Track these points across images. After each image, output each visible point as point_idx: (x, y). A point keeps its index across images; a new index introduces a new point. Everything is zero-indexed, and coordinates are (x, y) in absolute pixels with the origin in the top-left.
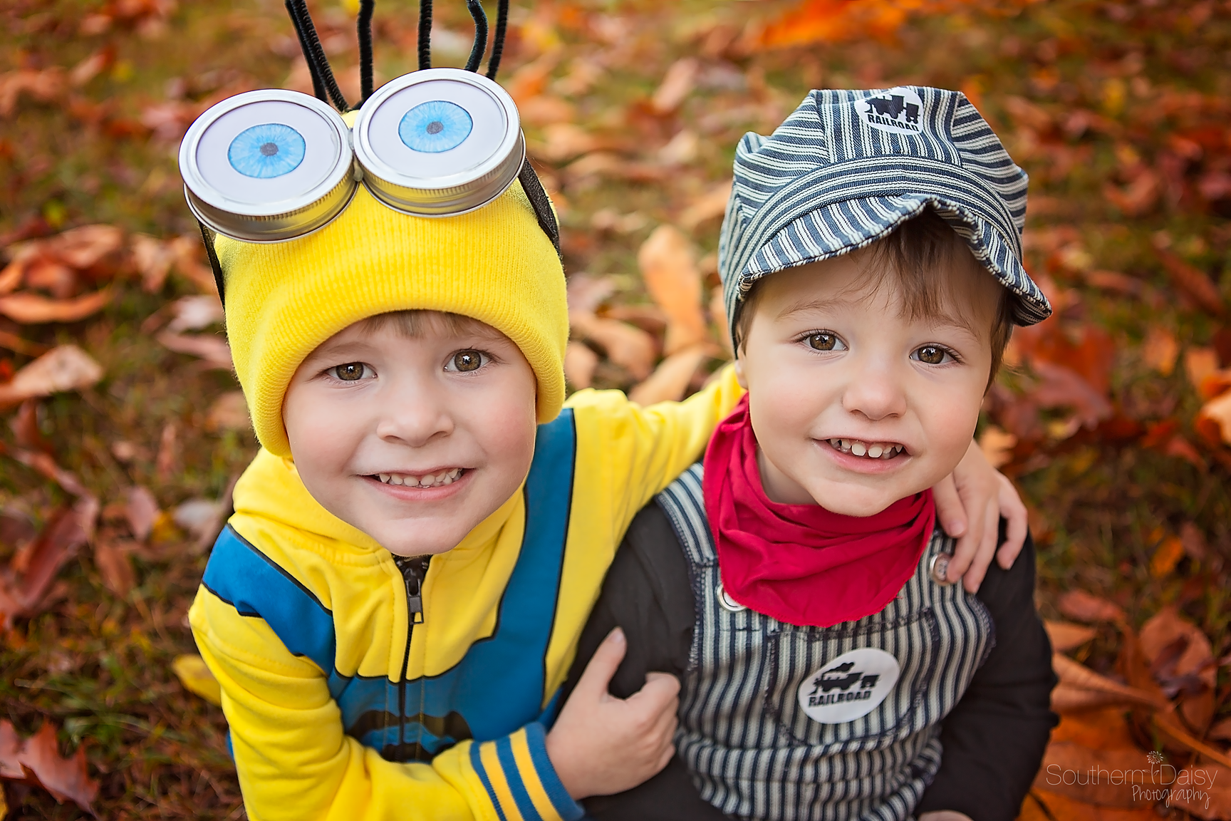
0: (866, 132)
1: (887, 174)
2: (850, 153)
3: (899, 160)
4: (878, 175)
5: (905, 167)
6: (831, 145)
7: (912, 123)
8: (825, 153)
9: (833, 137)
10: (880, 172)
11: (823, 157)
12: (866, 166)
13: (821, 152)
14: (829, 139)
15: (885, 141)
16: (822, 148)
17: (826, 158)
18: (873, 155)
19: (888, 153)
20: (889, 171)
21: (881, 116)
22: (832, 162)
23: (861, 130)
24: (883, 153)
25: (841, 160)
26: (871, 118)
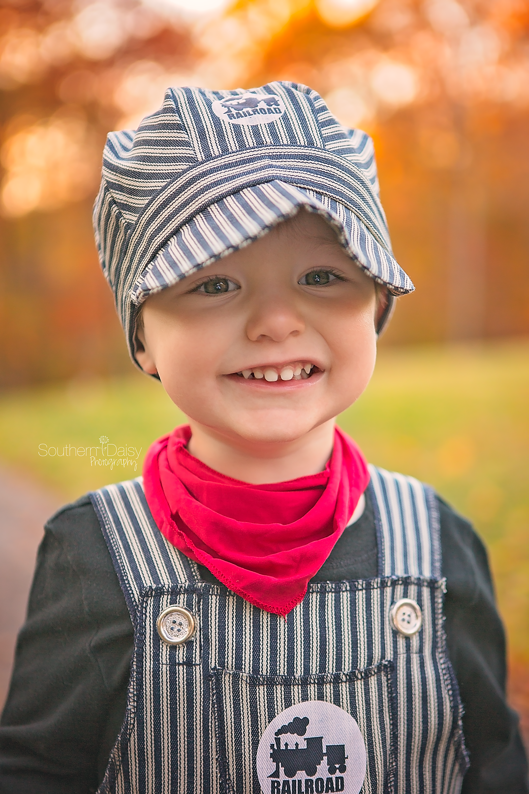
0: (228, 128)
1: (255, 165)
2: (215, 150)
3: (264, 151)
4: (247, 168)
5: (271, 157)
6: (197, 144)
7: (274, 106)
8: (192, 152)
9: (198, 137)
10: (248, 164)
11: (190, 156)
12: (234, 161)
13: (188, 152)
14: (194, 139)
15: (248, 133)
16: (188, 148)
17: (193, 156)
18: (238, 149)
19: (251, 145)
20: (256, 162)
21: (241, 112)
22: (200, 160)
23: (224, 127)
24: (247, 146)
25: (209, 157)
26: (231, 116)
